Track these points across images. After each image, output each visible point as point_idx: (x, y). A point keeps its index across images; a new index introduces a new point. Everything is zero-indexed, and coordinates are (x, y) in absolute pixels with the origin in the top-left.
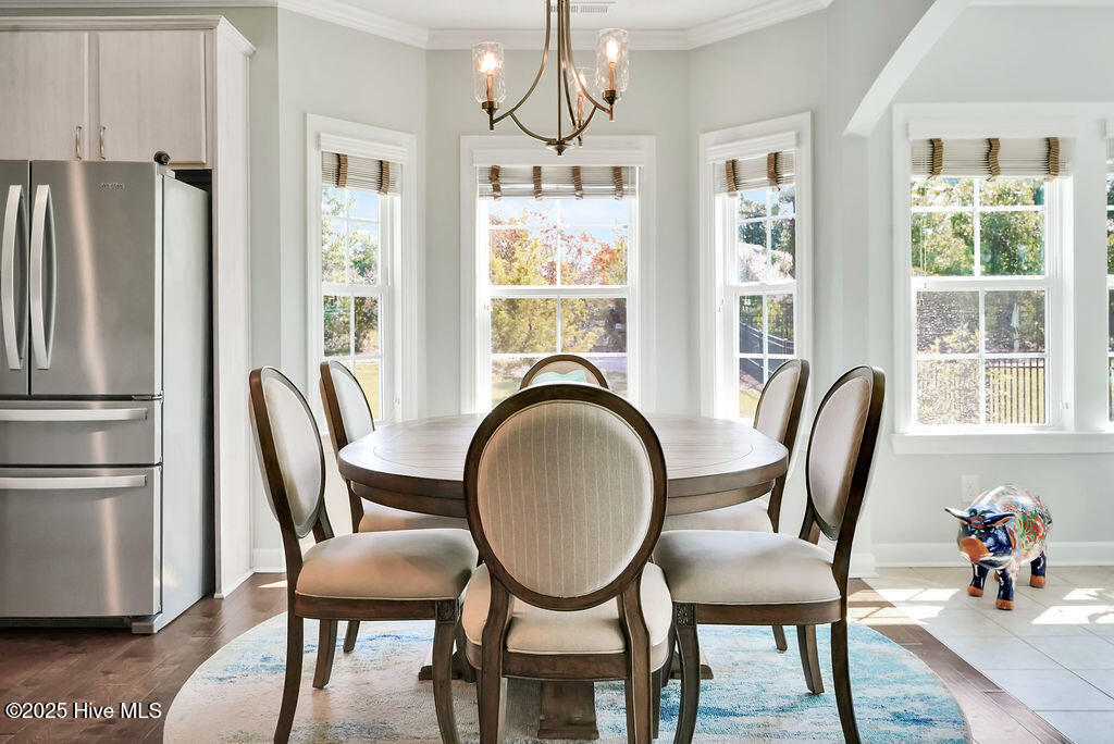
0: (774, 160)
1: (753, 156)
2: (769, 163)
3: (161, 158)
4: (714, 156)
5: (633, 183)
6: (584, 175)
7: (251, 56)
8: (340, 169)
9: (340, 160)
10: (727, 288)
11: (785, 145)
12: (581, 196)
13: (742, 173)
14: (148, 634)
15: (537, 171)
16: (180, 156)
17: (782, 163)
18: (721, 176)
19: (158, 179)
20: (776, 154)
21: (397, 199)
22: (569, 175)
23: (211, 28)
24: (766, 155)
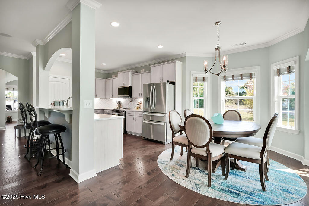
0: (289, 68)
1: (284, 67)
2: (287, 69)
3: (168, 81)
4: (275, 68)
5: (255, 76)
6: (243, 75)
7: (183, 64)
8: (196, 79)
9: (196, 78)
10: (278, 97)
11: (292, 64)
12: (242, 79)
13: (281, 71)
14: (165, 144)
15: (233, 76)
16: (171, 81)
17: (291, 68)
18: (276, 72)
19: (166, 84)
20: (289, 67)
21: (207, 83)
22: (240, 76)
23: (176, 62)
24: (287, 67)
